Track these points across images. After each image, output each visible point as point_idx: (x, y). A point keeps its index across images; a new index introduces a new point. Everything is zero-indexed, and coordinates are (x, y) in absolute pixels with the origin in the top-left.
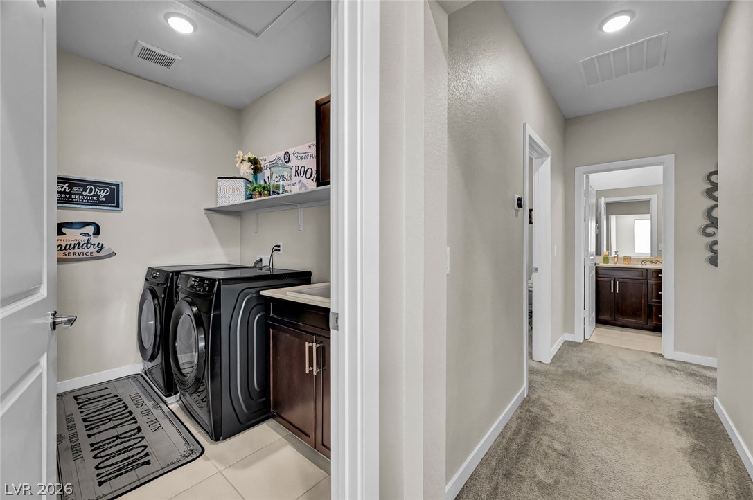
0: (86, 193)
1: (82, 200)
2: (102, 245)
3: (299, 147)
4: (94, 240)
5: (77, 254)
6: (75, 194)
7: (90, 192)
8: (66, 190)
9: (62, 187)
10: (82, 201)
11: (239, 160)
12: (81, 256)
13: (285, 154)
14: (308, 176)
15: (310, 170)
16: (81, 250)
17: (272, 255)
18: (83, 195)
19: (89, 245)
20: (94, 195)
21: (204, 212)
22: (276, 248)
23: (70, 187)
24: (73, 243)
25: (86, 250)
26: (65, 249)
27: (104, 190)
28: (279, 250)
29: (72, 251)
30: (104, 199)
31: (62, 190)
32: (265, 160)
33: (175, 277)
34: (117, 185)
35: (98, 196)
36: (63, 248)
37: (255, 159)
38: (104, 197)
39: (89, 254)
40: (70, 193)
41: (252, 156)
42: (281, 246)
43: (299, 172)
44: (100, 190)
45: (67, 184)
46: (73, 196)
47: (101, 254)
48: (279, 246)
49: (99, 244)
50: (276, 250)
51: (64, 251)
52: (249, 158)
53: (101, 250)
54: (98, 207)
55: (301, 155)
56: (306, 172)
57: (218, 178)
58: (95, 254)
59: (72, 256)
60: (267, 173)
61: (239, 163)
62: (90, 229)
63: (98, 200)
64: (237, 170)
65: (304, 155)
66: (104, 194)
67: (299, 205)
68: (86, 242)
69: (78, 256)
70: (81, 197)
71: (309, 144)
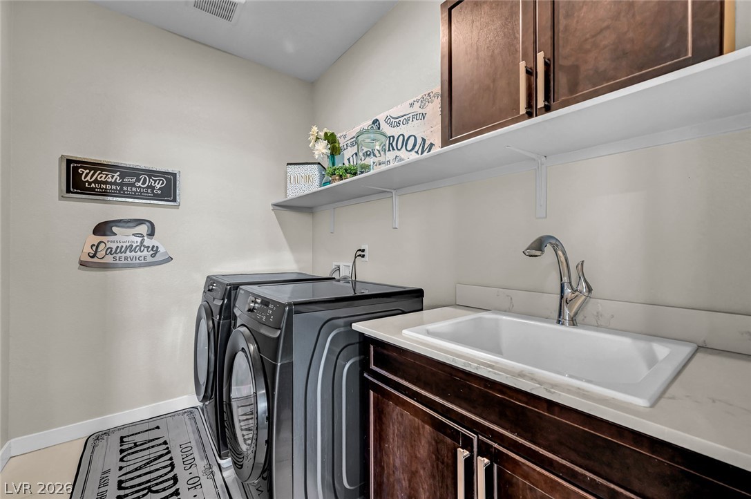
0: (140, 184)
1: (135, 192)
2: (157, 247)
3: (395, 108)
4: (148, 242)
5: (129, 259)
6: (128, 185)
7: (143, 184)
8: (117, 181)
9: (112, 177)
10: (135, 194)
11: (312, 138)
12: (134, 261)
13: (373, 123)
14: (409, 147)
15: (412, 139)
16: (133, 253)
17: (354, 262)
18: (136, 187)
19: (142, 248)
20: (148, 187)
21: (271, 208)
22: (360, 253)
23: (122, 176)
24: (124, 245)
25: (139, 253)
26: (115, 252)
27: (160, 180)
28: (363, 256)
29: (123, 255)
30: (160, 192)
31: (113, 181)
32: (345, 136)
33: (233, 293)
34: (174, 175)
35: (153, 188)
36: (114, 251)
37: (333, 134)
38: (160, 189)
39: (142, 258)
40: (122, 185)
41: (329, 132)
42: (366, 251)
43: (394, 144)
44: (155, 181)
45: (118, 173)
46: (125, 188)
47: (157, 259)
48: (363, 251)
49: (153, 247)
50: (360, 255)
51: (115, 255)
52: (326, 134)
53: (155, 254)
54: (152, 202)
55: (397, 120)
56: (405, 143)
57: (288, 164)
58: (149, 259)
59: (123, 262)
60: (348, 153)
61: (313, 141)
62: (143, 229)
63: (152, 191)
64: (311, 151)
65: (402, 119)
66: (159, 186)
67: (394, 192)
68: (138, 244)
69: (130, 261)
70: (134, 189)
71: (411, 101)
